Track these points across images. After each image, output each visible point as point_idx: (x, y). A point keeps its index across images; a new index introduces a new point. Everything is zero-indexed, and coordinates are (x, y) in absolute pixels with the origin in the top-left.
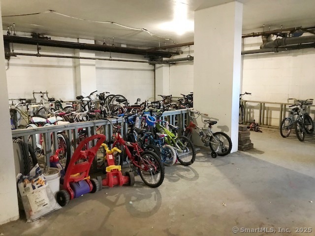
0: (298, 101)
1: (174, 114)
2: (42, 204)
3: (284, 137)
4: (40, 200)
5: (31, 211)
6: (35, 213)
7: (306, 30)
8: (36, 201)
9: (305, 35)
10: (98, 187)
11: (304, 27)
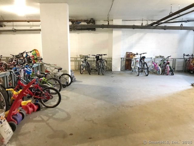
0: (84, 56)
1: (36, 66)
2: (9, 132)
3: (81, 74)
4: (7, 129)
5: (3, 139)
6: (6, 139)
7: (82, 21)
8: (5, 132)
9: (83, 23)
10: (24, 114)
11: (83, 19)
